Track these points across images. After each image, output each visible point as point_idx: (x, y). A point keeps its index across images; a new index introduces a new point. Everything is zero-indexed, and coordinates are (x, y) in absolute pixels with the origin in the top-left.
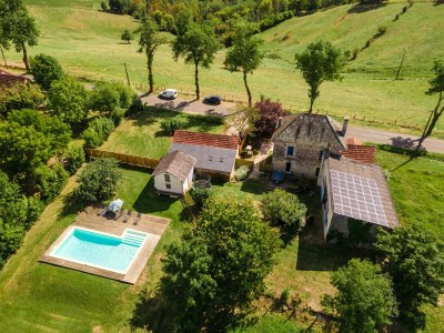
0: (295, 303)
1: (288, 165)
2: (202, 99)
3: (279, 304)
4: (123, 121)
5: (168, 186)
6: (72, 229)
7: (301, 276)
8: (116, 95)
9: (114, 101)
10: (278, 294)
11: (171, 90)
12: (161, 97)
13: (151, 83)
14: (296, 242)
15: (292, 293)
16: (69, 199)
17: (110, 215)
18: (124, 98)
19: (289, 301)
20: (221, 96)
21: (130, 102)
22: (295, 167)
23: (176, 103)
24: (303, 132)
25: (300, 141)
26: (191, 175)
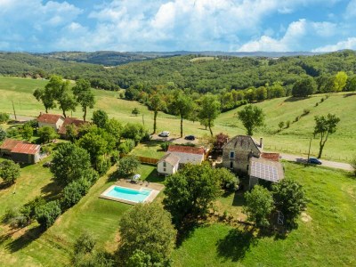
0: (230, 218)
1: (232, 164)
2: (184, 137)
3: (222, 219)
4: (139, 145)
5: (165, 170)
6: (113, 187)
7: (234, 209)
8: (138, 129)
9: (136, 132)
10: (222, 214)
11: (166, 132)
12: (160, 136)
13: (155, 128)
14: (233, 195)
15: (228, 215)
16: (110, 176)
17: (133, 182)
18: (141, 131)
19: (227, 218)
20: (195, 136)
21: (144, 134)
22: (235, 164)
23: (168, 139)
24: (238, 144)
25: (237, 149)
26: (177, 165)
